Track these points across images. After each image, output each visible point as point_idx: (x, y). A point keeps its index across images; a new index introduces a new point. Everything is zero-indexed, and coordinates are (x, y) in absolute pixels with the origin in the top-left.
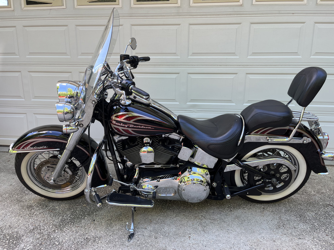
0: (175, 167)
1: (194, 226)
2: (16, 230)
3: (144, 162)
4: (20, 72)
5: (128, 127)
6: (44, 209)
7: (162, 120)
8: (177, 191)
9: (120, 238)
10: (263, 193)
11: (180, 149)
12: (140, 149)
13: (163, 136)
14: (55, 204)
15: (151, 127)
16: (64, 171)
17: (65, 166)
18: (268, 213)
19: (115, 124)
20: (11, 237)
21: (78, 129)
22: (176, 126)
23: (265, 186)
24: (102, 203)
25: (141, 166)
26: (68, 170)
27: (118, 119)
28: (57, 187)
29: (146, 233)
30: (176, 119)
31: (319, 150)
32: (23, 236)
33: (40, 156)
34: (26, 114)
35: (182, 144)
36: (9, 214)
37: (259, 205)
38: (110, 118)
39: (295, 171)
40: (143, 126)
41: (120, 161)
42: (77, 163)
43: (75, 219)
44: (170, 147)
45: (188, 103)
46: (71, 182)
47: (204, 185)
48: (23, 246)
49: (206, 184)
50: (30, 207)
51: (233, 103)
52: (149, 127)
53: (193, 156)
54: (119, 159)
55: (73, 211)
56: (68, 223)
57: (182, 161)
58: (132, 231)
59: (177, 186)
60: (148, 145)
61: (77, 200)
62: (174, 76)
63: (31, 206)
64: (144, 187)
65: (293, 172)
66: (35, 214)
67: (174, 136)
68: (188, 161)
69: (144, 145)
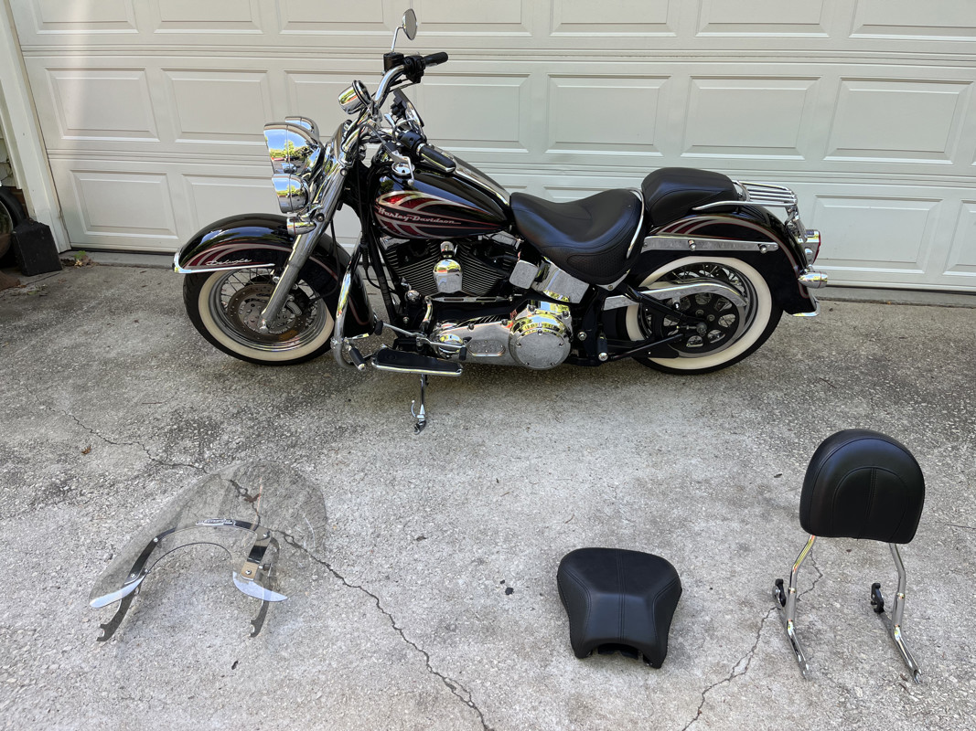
0: (504, 301)
1: (538, 412)
2: (206, 414)
3: (441, 290)
4: (143, 70)
5: (409, 221)
6: (249, 380)
7: (478, 205)
8: (507, 346)
9: (400, 428)
10: (681, 353)
11: (513, 264)
12: (434, 265)
13: (480, 238)
14: (268, 371)
15: (455, 221)
16: (286, 307)
17: (286, 297)
18: (689, 392)
19: (384, 215)
20: (201, 424)
21: (315, 225)
22: (507, 217)
23: (685, 340)
24: (366, 365)
25: (436, 299)
26: (292, 305)
27: (389, 204)
28: (269, 340)
29: (449, 421)
30: (505, 202)
31: (796, 267)
32: (222, 423)
33: (231, 279)
34: (165, 174)
35: (519, 255)
36: (184, 389)
37: (676, 379)
38: (375, 203)
39: (745, 307)
40: (438, 220)
41: (394, 288)
42: (308, 291)
43: (312, 399)
44: (494, 259)
45: (549, 151)
46: (300, 328)
47: (559, 336)
48: (227, 437)
49: (564, 334)
50: (220, 377)
51: (658, 151)
52: (451, 221)
53: (539, 279)
54: (390, 284)
55: (307, 385)
56: (301, 403)
57: (521, 290)
58: (421, 417)
59: (507, 337)
60: (450, 256)
61: (310, 366)
62: (516, 83)
63: (221, 375)
64: (442, 339)
65: (741, 311)
66: (233, 388)
67: (503, 237)
68: (531, 289)
69: (441, 256)
